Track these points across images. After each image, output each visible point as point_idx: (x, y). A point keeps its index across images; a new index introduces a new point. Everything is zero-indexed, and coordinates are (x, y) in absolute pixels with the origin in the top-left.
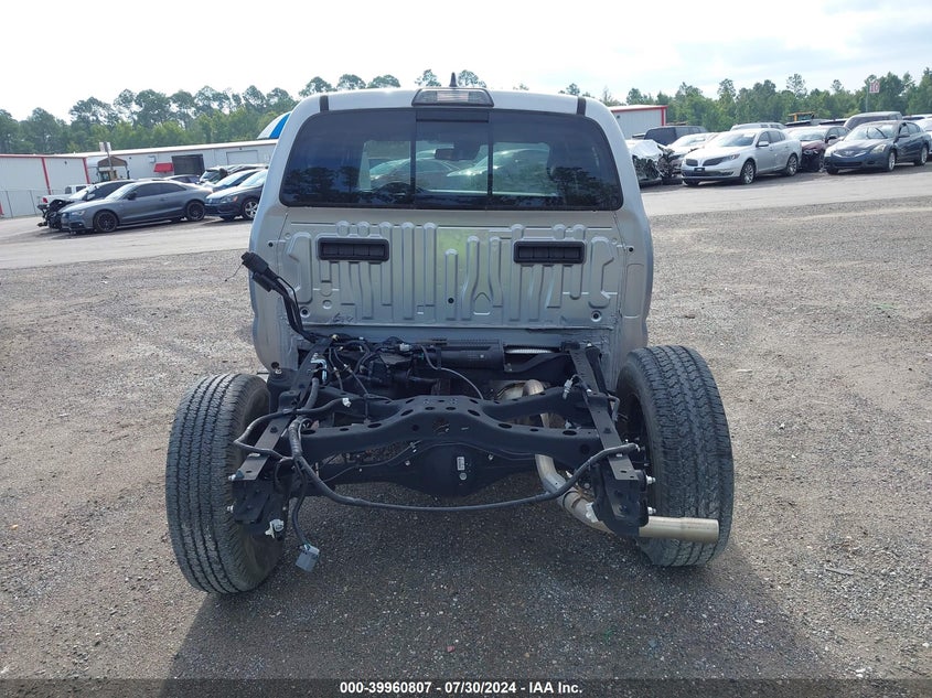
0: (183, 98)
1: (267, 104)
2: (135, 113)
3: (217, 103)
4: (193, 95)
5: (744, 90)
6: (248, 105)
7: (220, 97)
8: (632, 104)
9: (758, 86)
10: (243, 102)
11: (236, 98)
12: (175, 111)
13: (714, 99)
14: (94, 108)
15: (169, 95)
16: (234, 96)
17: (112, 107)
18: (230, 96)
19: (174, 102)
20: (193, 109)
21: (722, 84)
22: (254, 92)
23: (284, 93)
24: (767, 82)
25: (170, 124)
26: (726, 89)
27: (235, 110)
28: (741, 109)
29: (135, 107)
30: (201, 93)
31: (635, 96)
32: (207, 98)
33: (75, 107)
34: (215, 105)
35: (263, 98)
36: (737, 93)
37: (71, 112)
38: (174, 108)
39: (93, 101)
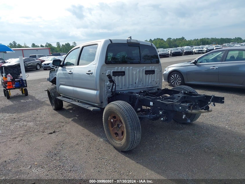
5: (63, 45)
8: (33, 47)
9: (66, 44)
13: (56, 47)
21: (57, 43)
24: (68, 43)
26: (58, 44)
28: (63, 50)
31: (34, 45)
36: (61, 46)
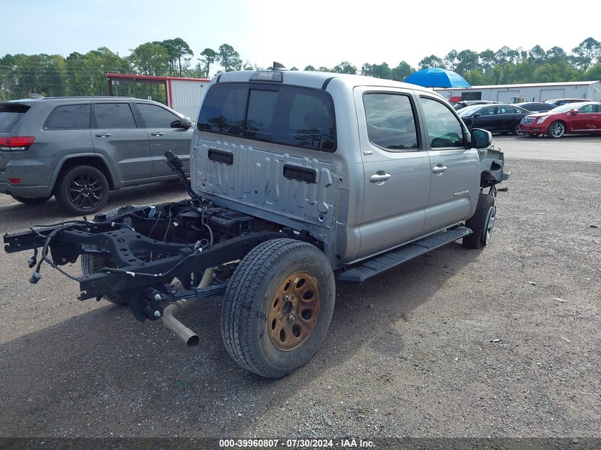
0: (488, 55)
1: (546, 58)
2: (456, 65)
3: (510, 57)
4: (495, 52)
6: (532, 58)
7: (512, 54)
10: (528, 56)
11: (524, 54)
12: (480, 63)
14: (433, 61)
15: (478, 53)
16: (522, 52)
17: (443, 61)
18: (520, 52)
19: (481, 57)
20: (492, 62)
22: (538, 50)
23: (560, 50)
25: (476, 72)
27: (520, 62)
29: (456, 61)
30: (500, 51)
32: (504, 54)
33: (422, 61)
34: (508, 59)
35: (543, 54)
37: (419, 64)
38: (480, 61)
39: (433, 57)
